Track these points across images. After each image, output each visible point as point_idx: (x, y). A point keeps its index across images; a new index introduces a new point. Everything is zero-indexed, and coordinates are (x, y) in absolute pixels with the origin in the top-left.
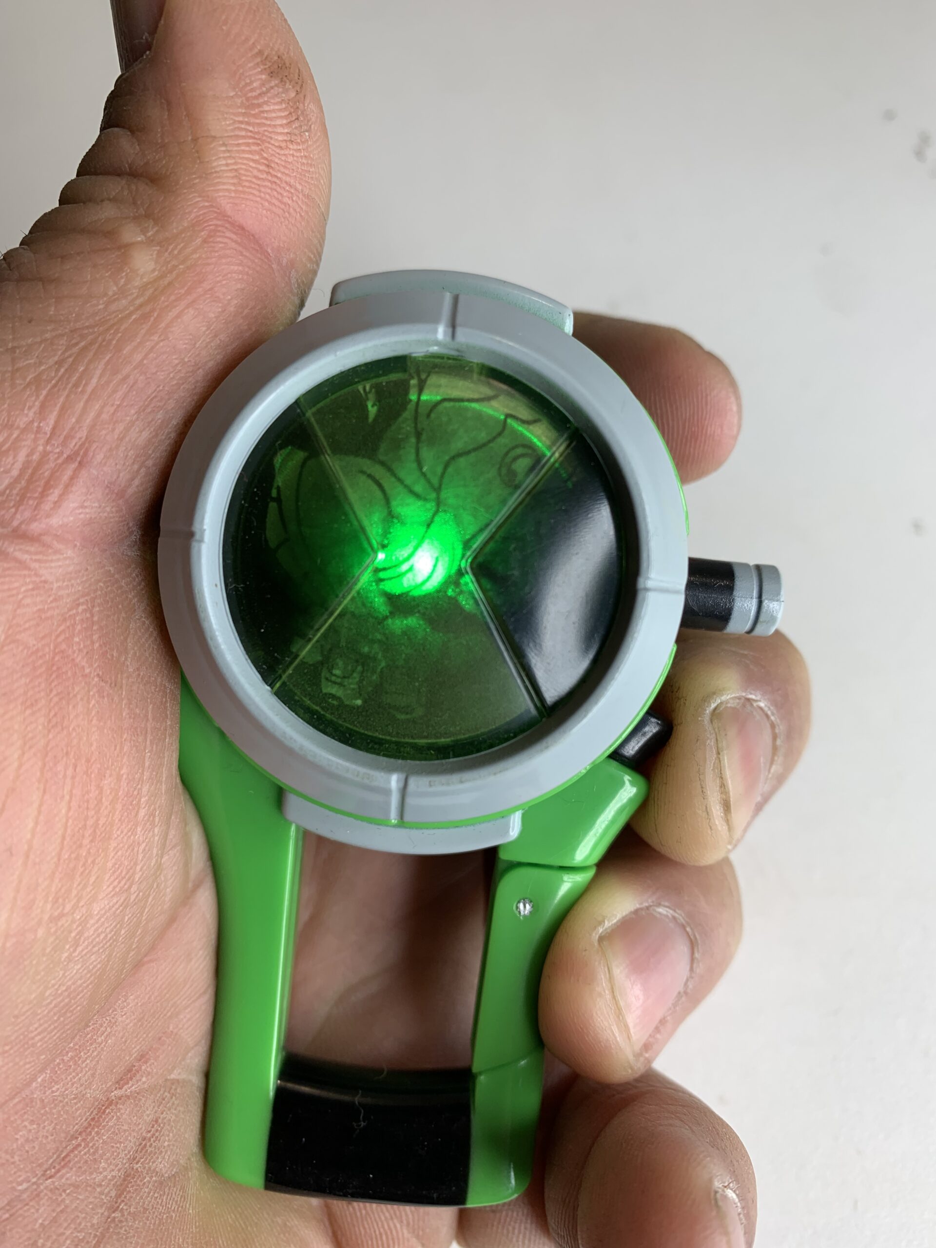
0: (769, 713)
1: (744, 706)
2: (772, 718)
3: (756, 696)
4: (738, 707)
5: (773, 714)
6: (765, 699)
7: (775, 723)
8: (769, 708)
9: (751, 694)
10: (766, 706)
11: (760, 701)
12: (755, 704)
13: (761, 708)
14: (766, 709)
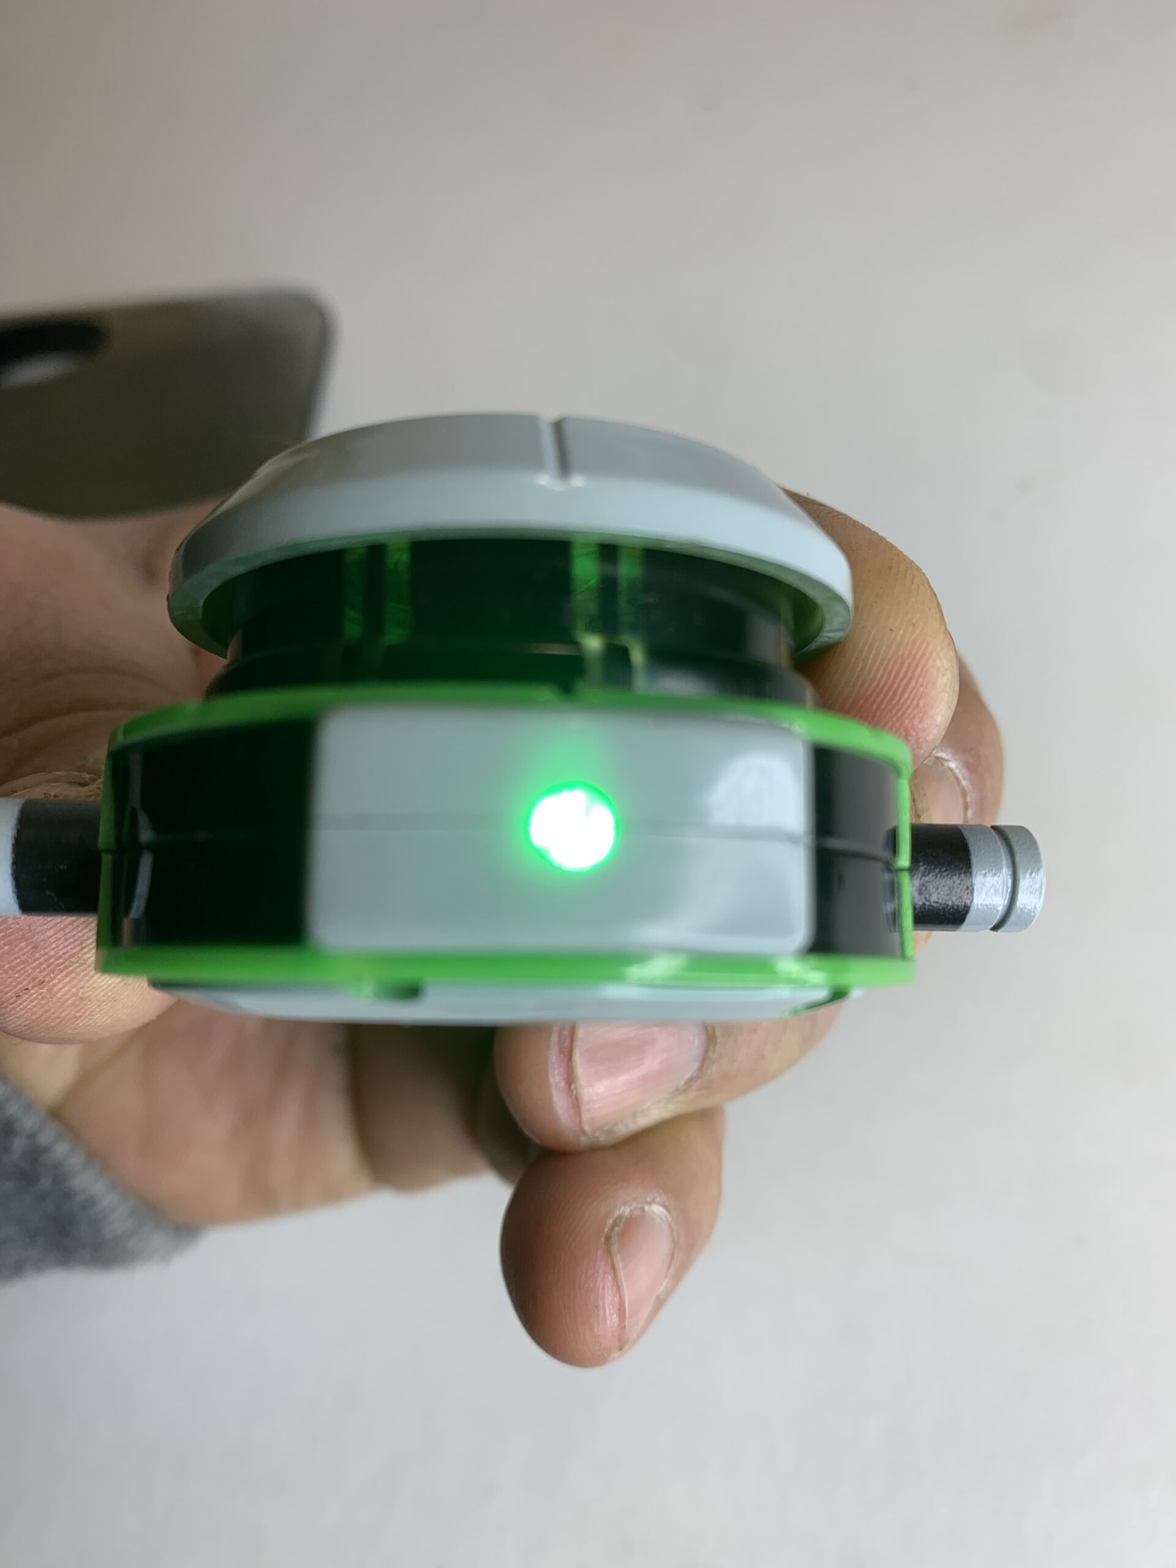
0: (960, 776)
1: (935, 763)
2: (964, 783)
3: (947, 755)
4: (929, 764)
5: (964, 778)
6: (955, 759)
7: (967, 789)
8: (960, 770)
9: (942, 751)
10: (957, 767)
11: (950, 761)
12: (946, 764)
13: (951, 770)
14: (957, 771)
